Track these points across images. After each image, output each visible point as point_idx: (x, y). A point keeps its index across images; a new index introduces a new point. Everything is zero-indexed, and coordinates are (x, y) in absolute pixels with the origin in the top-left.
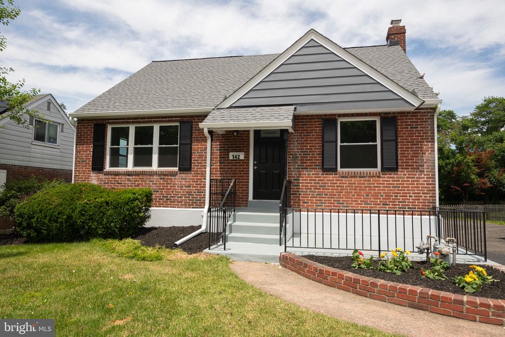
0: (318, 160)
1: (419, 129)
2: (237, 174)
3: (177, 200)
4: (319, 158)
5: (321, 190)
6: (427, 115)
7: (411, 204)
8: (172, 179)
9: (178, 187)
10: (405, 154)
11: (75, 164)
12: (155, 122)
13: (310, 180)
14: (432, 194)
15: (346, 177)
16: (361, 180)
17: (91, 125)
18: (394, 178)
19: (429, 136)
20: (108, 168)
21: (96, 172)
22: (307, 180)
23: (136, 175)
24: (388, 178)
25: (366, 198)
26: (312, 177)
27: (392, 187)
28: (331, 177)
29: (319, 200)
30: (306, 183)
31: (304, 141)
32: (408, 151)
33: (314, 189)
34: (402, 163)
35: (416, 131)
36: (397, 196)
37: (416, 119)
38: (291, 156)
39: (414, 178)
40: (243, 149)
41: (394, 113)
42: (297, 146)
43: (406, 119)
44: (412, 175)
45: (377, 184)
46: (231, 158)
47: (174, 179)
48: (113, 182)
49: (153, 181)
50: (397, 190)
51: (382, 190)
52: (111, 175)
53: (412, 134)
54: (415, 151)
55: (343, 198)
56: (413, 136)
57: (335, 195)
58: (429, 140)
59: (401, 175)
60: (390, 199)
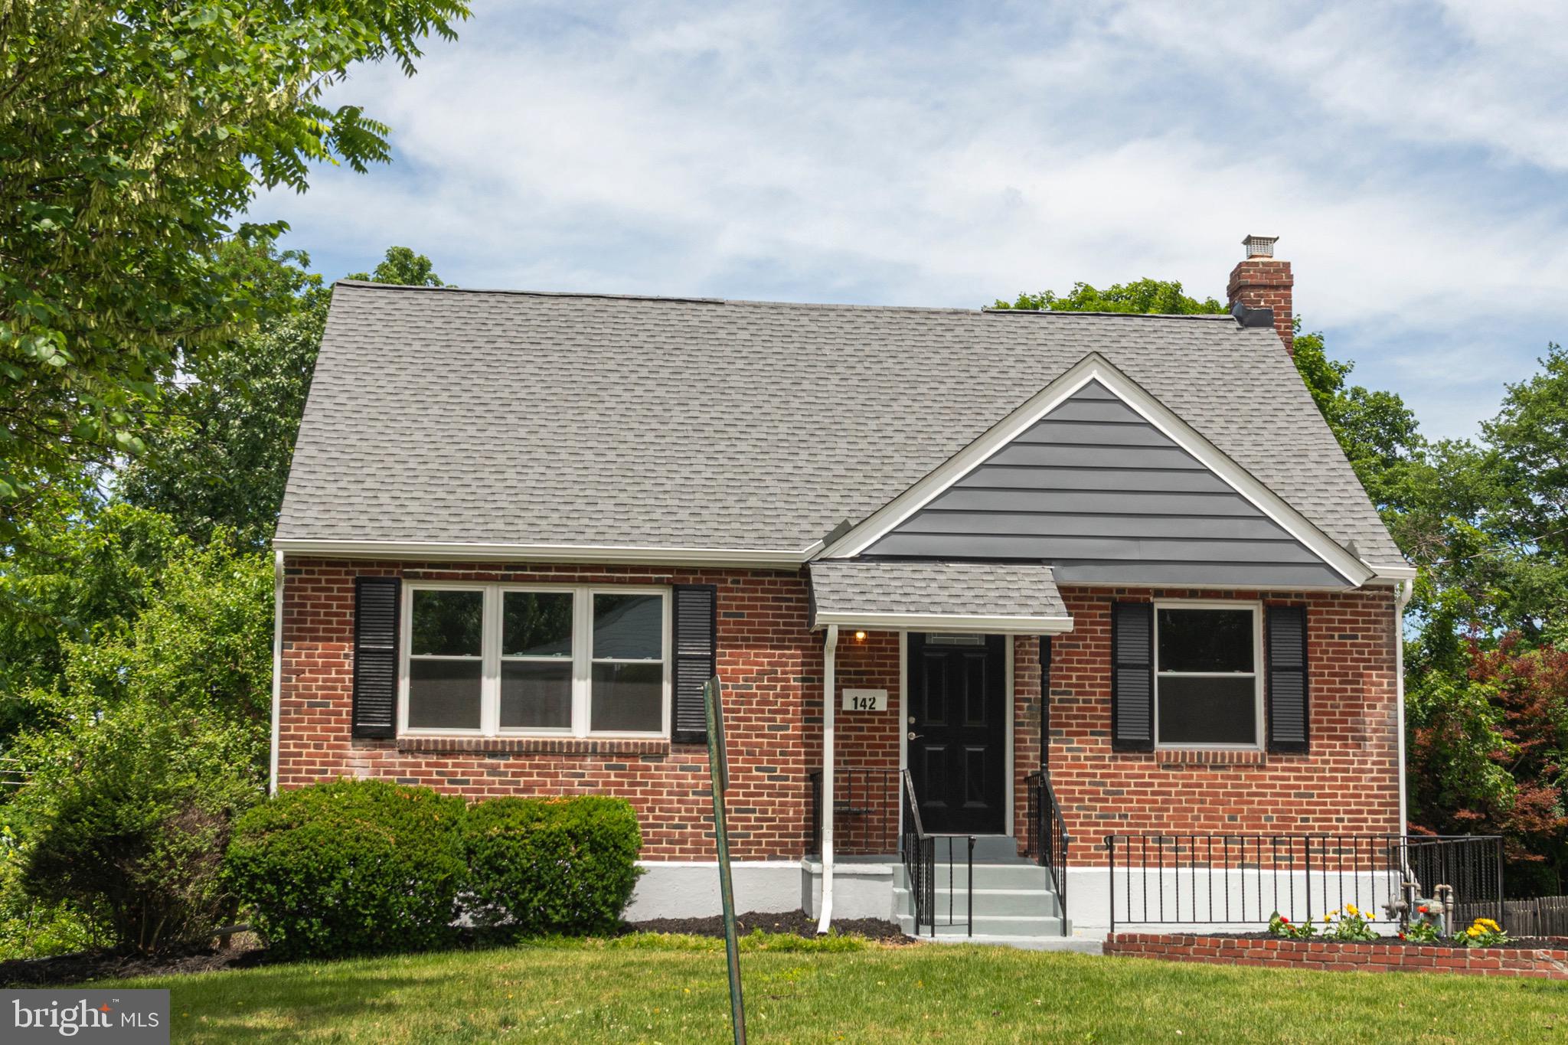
0: (1101, 717)
1: (1360, 641)
2: (864, 754)
3: (668, 835)
4: (1103, 711)
5: (1110, 804)
6: (1379, 606)
7: (1340, 840)
8: (648, 768)
9: (670, 793)
10: (1325, 706)
11: (282, 713)
13: (1078, 775)
14: (1392, 812)
15: (1177, 767)
16: (1216, 776)
17: (346, 582)
18: (1298, 770)
19: (1384, 661)
20: (405, 729)
21: (367, 741)
22: (1070, 775)
23: (518, 755)
24: (1281, 769)
26: (1084, 767)
27: (1296, 795)
28: (1137, 765)
29: (1105, 832)
30: (1067, 783)
31: (1062, 661)
32: (1334, 698)
33: (1090, 800)
34: (1318, 729)
35: (1352, 645)
36: (1307, 820)
37: (1352, 614)
38: (1026, 705)
39: (1346, 770)
40: (883, 681)
41: (1299, 595)
43: (1328, 612)
44: (1344, 762)
45: (1258, 786)
46: (848, 706)
47: (657, 768)
48: (435, 777)
49: (583, 775)
50: (1308, 804)
51: (1270, 803)
52: (427, 752)
53: (1344, 652)
54: (1351, 698)
55: (1168, 826)
56: (1345, 660)
57: (1149, 817)
58: (1385, 672)
59: (1316, 762)
60: (1289, 827)
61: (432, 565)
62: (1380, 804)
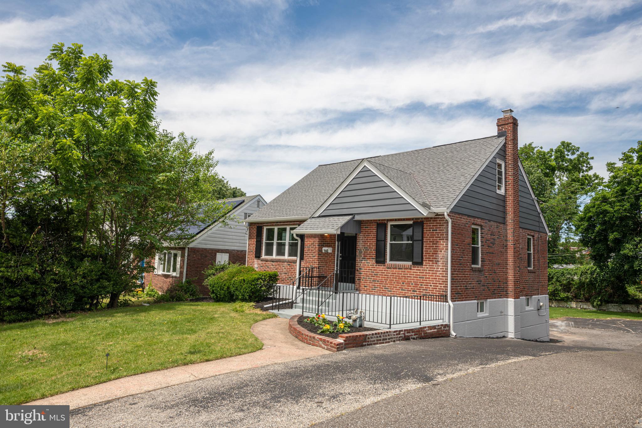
0: (374, 254)
1: (438, 231)
2: (328, 263)
5: (375, 278)
6: (444, 221)
7: (431, 292)
10: (428, 251)
11: (248, 253)
12: (286, 225)
13: (368, 270)
14: (445, 284)
15: (390, 268)
16: (399, 271)
17: (256, 227)
18: (420, 270)
19: (445, 237)
20: (263, 256)
21: (257, 258)
22: (366, 269)
23: (277, 262)
24: (416, 270)
25: (402, 286)
26: (370, 267)
27: (419, 278)
28: (381, 267)
29: (374, 285)
30: (366, 271)
31: (366, 240)
32: (430, 249)
33: (371, 276)
34: (426, 258)
35: (436, 233)
36: (422, 285)
37: (436, 223)
38: (359, 251)
39: (433, 271)
40: (331, 245)
41: (422, 218)
42: (362, 244)
43: (429, 223)
44: (432, 268)
45: (410, 274)
46: (323, 252)
48: (265, 266)
49: (284, 266)
50: (422, 280)
51: (413, 279)
52: (264, 261)
53: (433, 235)
54: (435, 249)
55: (388, 284)
56: (434, 237)
57: (383, 282)
58: (445, 241)
59: (425, 268)
60: (417, 287)
61: (271, 223)
62: (442, 282)
